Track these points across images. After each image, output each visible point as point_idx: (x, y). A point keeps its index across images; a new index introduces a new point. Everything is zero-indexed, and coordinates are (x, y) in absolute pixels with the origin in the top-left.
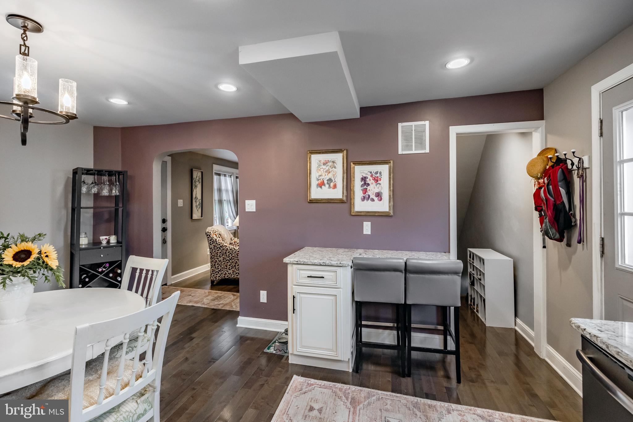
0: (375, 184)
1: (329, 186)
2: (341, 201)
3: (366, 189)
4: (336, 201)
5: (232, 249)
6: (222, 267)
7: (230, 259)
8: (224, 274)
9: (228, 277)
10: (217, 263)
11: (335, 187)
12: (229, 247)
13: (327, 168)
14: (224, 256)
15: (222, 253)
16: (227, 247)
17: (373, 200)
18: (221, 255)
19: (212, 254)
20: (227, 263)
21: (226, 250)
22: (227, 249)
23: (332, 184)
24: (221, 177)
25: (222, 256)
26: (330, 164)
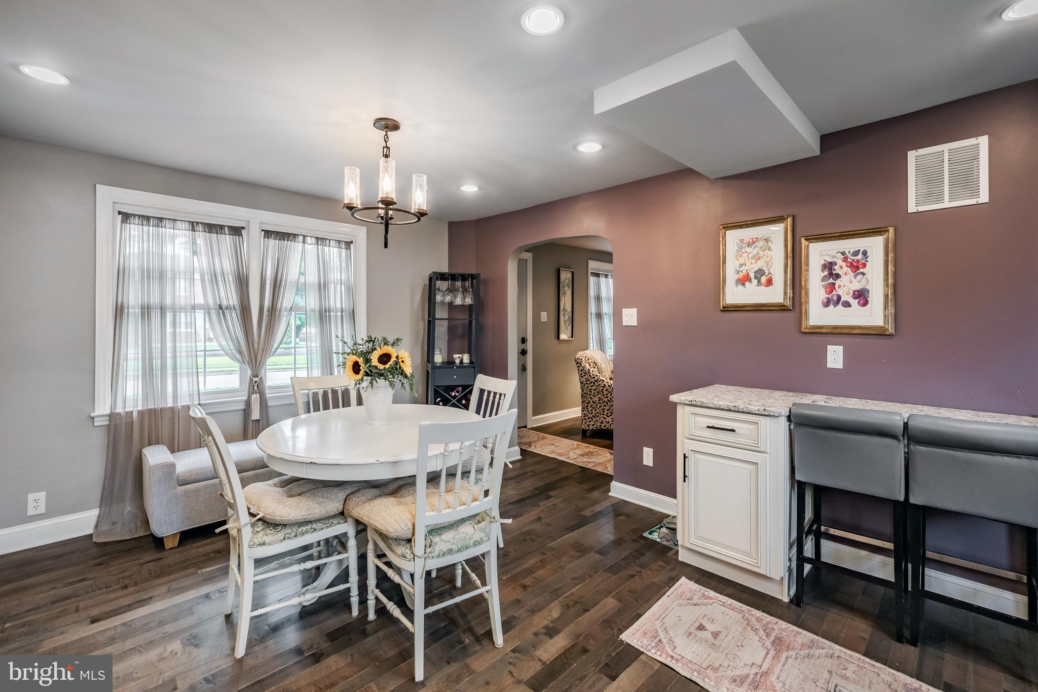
0: (851, 274)
1: (759, 282)
2: (782, 308)
3: (834, 284)
4: (772, 308)
5: (611, 386)
6: (598, 411)
7: (608, 400)
8: (600, 423)
9: (605, 428)
10: (590, 405)
11: (769, 282)
12: (608, 383)
13: (755, 252)
14: (599, 396)
15: (597, 390)
16: (604, 383)
17: (847, 305)
18: (596, 393)
19: (583, 391)
20: (605, 406)
21: (603, 387)
22: (605, 385)
23: (764, 279)
24: (601, 278)
25: (597, 395)
26: (761, 244)
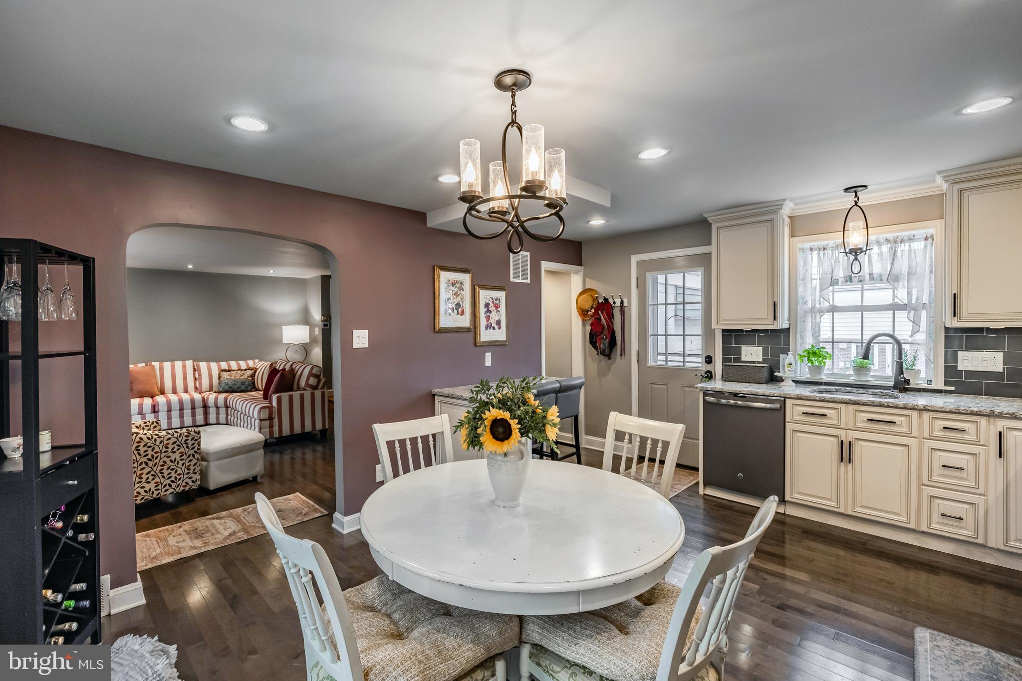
0: (495, 311)
1: (458, 312)
2: (467, 330)
3: (489, 316)
4: (464, 330)
11: (463, 313)
13: (456, 290)
17: (494, 329)
23: (460, 310)
26: (458, 285)
